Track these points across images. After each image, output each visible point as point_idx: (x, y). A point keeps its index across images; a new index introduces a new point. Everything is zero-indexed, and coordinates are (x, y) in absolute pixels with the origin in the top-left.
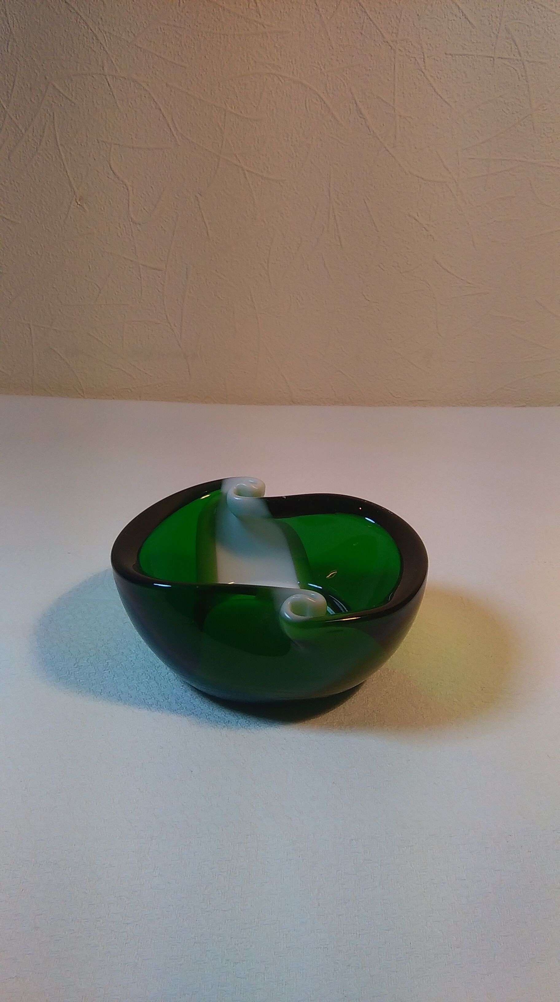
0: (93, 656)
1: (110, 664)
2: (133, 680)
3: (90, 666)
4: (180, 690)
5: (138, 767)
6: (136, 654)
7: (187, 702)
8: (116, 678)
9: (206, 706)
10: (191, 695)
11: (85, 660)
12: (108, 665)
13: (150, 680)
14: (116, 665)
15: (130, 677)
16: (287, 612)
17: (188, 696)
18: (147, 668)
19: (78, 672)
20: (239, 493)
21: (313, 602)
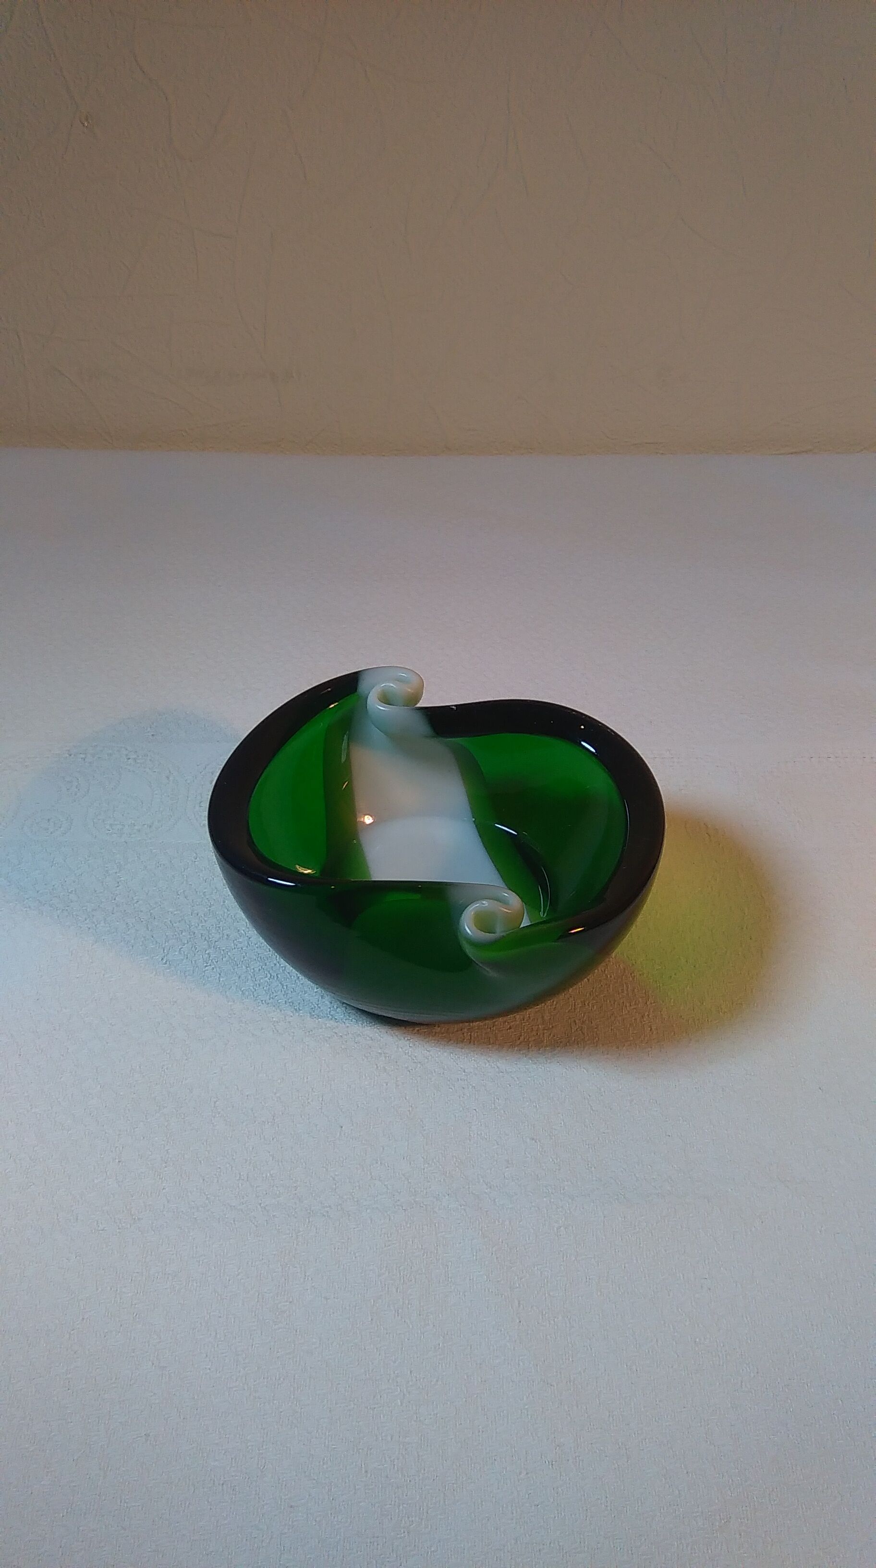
0: (188, 942)
1: (212, 956)
2: (248, 980)
3: (185, 961)
4: (314, 994)
5: (268, 1123)
6: (248, 936)
7: (326, 1015)
8: (223, 978)
9: (352, 1021)
10: (331, 1003)
11: (176, 951)
12: (209, 957)
13: (271, 980)
14: (221, 957)
15: (243, 977)
16: (468, 926)
17: (326, 1005)
18: (265, 960)
19: (168, 971)
20: (386, 699)
21: (506, 910)
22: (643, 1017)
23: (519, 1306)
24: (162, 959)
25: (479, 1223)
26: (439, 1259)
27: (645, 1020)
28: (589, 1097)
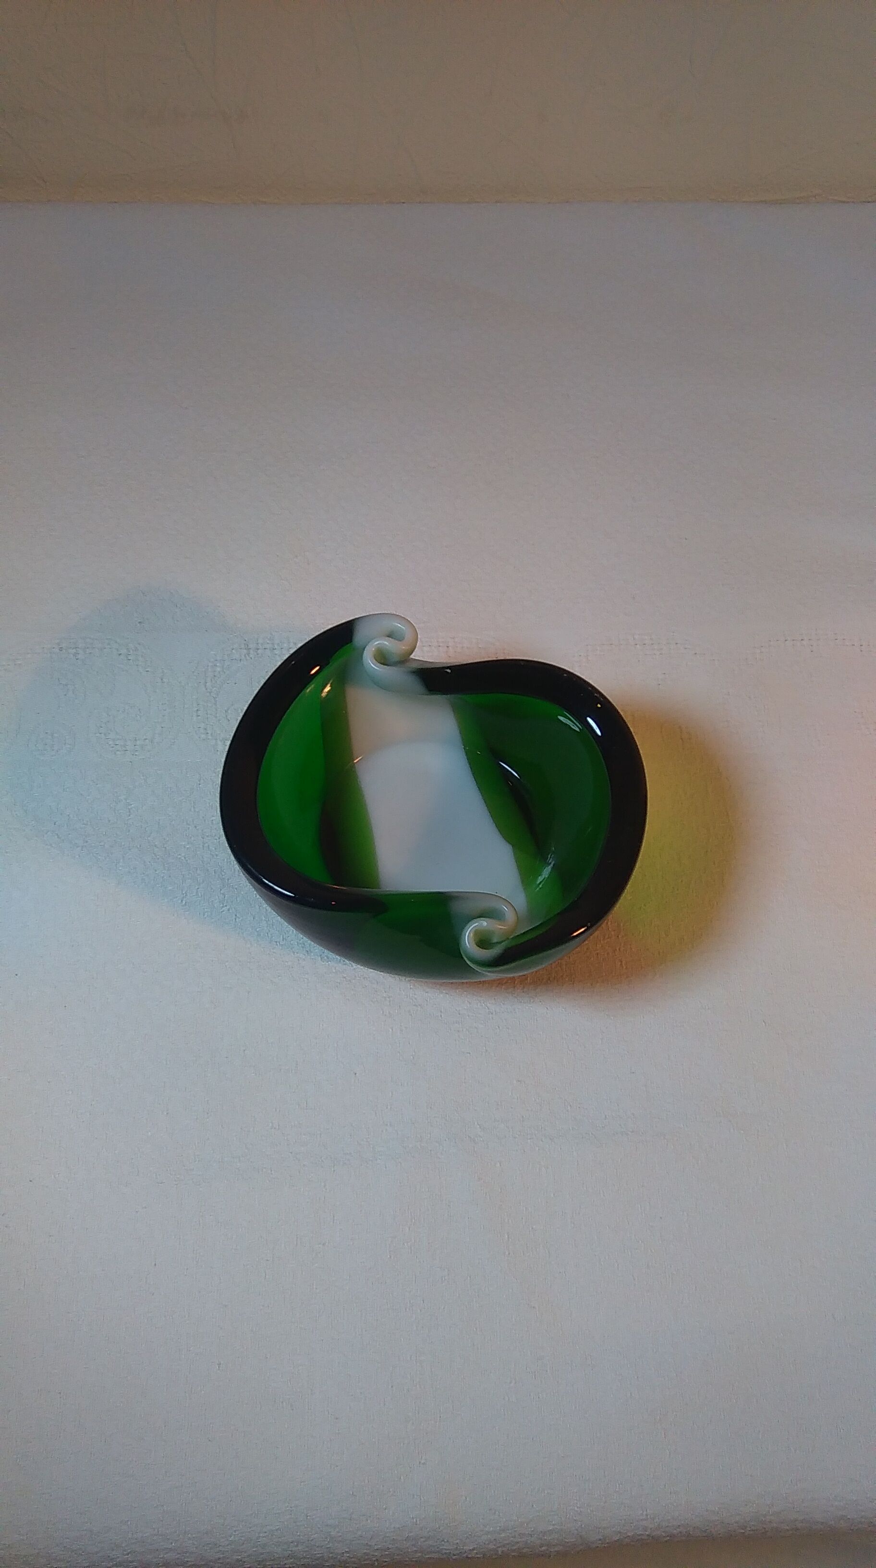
3: (202, 902)
16: (469, 942)
20: (383, 658)
21: (501, 927)
22: (614, 951)
23: (508, 1240)
24: (182, 901)
25: (475, 1167)
26: (443, 1200)
27: (616, 954)
28: (566, 1037)
